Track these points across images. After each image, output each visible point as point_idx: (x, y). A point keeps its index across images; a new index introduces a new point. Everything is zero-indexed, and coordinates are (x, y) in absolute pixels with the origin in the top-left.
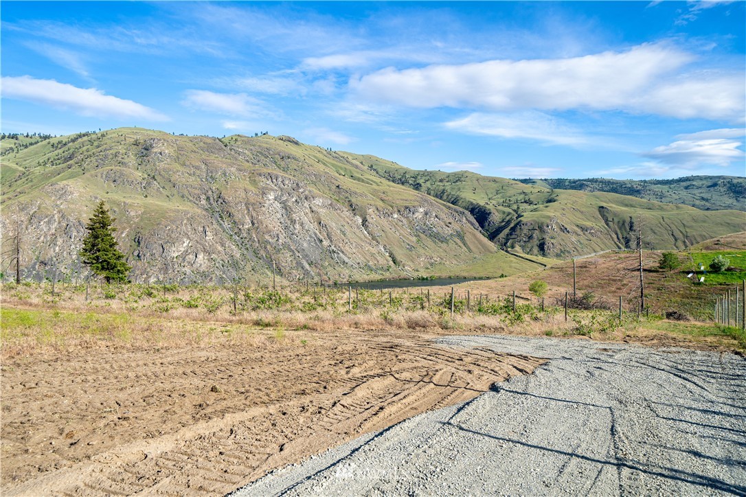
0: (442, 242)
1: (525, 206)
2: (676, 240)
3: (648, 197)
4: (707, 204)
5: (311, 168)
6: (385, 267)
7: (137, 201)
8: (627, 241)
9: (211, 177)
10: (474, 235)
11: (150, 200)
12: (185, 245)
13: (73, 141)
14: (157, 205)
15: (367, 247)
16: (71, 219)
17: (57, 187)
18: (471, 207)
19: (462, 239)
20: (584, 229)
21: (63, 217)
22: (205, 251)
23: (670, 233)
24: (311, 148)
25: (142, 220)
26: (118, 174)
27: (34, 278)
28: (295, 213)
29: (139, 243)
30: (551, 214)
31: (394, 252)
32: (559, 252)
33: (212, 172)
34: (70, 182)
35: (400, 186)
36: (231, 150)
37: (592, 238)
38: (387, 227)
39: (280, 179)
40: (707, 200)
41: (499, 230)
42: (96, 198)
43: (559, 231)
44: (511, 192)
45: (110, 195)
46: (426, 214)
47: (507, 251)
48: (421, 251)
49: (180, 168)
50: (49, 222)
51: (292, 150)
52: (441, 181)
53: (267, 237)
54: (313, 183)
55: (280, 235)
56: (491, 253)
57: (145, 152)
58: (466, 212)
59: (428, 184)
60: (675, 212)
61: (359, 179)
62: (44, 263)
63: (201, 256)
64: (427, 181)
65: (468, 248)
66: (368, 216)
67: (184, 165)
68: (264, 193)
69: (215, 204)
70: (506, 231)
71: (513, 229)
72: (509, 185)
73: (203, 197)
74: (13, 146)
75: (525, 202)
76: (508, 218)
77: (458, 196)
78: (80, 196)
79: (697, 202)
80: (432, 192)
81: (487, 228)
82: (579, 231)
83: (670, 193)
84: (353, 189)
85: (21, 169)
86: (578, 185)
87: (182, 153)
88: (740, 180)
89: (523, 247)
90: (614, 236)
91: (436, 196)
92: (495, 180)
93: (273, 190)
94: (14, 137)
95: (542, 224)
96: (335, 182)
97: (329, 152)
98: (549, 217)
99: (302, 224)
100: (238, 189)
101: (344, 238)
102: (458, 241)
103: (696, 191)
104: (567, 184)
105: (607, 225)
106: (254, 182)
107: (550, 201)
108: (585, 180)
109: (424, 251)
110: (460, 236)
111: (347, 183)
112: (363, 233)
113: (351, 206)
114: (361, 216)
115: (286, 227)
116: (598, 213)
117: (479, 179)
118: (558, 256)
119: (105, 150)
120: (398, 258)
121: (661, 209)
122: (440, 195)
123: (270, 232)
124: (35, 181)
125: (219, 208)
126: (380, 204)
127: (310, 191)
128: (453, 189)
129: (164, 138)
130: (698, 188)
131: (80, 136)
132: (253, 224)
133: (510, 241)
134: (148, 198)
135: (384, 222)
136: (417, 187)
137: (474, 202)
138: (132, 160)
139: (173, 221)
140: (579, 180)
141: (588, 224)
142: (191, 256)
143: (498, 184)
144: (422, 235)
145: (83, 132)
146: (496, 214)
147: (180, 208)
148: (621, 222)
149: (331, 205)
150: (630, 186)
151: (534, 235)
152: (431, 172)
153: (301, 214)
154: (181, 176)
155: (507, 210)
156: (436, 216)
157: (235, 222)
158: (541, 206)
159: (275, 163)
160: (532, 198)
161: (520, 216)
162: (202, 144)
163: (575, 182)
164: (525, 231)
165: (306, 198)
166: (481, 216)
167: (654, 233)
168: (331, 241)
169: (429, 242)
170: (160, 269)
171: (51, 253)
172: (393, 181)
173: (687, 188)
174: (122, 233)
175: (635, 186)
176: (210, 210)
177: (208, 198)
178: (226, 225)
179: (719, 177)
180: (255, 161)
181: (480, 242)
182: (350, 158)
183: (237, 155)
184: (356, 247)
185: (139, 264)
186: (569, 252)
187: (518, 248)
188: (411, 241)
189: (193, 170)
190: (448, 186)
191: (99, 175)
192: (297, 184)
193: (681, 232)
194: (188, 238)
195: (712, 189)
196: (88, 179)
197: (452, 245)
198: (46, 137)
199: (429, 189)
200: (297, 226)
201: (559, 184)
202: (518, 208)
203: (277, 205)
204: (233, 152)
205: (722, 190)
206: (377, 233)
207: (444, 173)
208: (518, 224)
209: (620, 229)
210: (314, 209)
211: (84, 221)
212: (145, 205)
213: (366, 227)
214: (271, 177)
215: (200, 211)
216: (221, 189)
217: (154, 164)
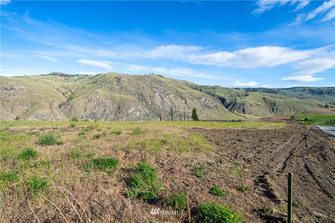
0: (211, 109)
1: (238, 97)
2: (290, 109)
3: (280, 94)
4: (301, 96)
5: (168, 85)
7: (118, 96)
8: (273, 109)
9: (139, 88)
10: (221, 107)
11: (121, 95)
12: (133, 109)
14: (124, 97)
15: (187, 110)
16: (100, 101)
17: (95, 91)
18: (219, 97)
19: (217, 108)
20: (258, 105)
21: (98, 100)
22: (139, 111)
23: (288, 107)
24: (167, 78)
25: (120, 101)
26: (112, 87)
27: (91, 118)
28: (164, 99)
29: (120, 108)
30: (247, 100)
32: (249, 113)
33: (139, 87)
34: (98, 90)
35: (196, 90)
36: (144, 79)
37: (260, 108)
38: (193, 104)
39: (159, 89)
40: (302, 95)
41: (229, 105)
42: (106, 95)
43: (249, 106)
44: (233, 92)
45: (110, 94)
46: (205, 100)
47: (232, 112)
48: (204, 112)
49: (129, 85)
50: (94, 102)
51: (161, 79)
52: (209, 89)
53: (156, 107)
54: (169, 90)
55: (160, 106)
56: (227, 112)
57: (119, 80)
58: (218, 99)
59: (205, 90)
60: (290, 100)
61: (183, 88)
62: (93, 114)
63: (137, 113)
65: (219, 111)
66: (187, 100)
67: (130, 84)
68: (155, 93)
69: (140, 97)
70: (232, 105)
71: (234, 105)
72: (232, 90)
73: (137, 94)
74: (78, 78)
75: (238, 96)
76: (232, 101)
77: (215, 94)
78: (102, 94)
79: (298, 96)
81: (225, 104)
82: (256, 106)
83: (288, 93)
84: (182, 92)
85: (82, 85)
86: (255, 90)
87: (130, 81)
88: (314, 88)
89: (237, 111)
90: (269, 108)
91: (207, 94)
92: (227, 89)
93: (157, 92)
94: (78, 75)
95: (244, 103)
96: (176, 89)
97: (173, 80)
98: (246, 101)
99: (167, 103)
100: (147, 92)
101: (180, 107)
102: (216, 109)
103: (297, 92)
104: (251, 89)
105: (266, 104)
106: (152, 90)
107: (246, 96)
108: (258, 88)
109: (205, 112)
110: (216, 107)
111: (180, 90)
113: (181, 97)
114: (184, 100)
115: (162, 104)
116: (263, 100)
117: (222, 88)
118: (249, 114)
119: (107, 80)
121: (285, 98)
122: (209, 94)
123: (157, 105)
124: (87, 89)
125: (141, 98)
126: (190, 96)
127: (169, 93)
128: (213, 91)
129: (124, 76)
130: (298, 91)
131: (97, 75)
132: (152, 103)
133: (233, 109)
135: (192, 102)
136: (201, 91)
137: (220, 96)
138: (115, 83)
139: (129, 102)
140: (255, 88)
141: (260, 103)
142: (135, 112)
144: (204, 107)
145: (98, 74)
146: (228, 100)
147: (130, 98)
148: (271, 103)
149: (175, 97)
150: (273, 90)
151: (241, 107)
152: (206, 86)
153: (166, 100)
154: (130, 88)
155: (232, 98)
156: (208, 101)
157: (146, 102)
158: (243, 97)
159: (157, 83)
160: (240, 95)
161: (236, 101)
162: (135, 78)
163: (254, 89)
164: (238, 106)
165: (167, 95)
166: (223, 100)
167: (283, 107)
168: (176, 108)
169: (206, 109)
170: (126, 116)
171: (95, 111)
172: (193, 89)
173: (294, 91)
174: (114, 105)
175: (275, 90)
176: (139, 98)
177: (138, 95)
178: (144, 103)
179: (306, 87)
180: (151, 83)
181: (223, 109)
182: (179, 81)
183: (146, 81)
184: (183, 110)
185: (120, 114)
186: (253, 113)
187: (235, 111)
188: (200, 108)
189: (133, 86)
190: (211, 91)
191: (106, 88)
192: (165, 90)
193: (292, 106)
194: (134, 107)
195: (303, 91)
196: (103, 89)
197: (214, 110)
198: (87, 75)
199: (205, 91)
200: (165, 103)
201: (248, 90)
202: (235, 98)
203: (159, 97)
204: (145, 80)
205: (307, 92)
206: (190, 106)
207: (210, 86)
208: (235, 103)
209: (271, 105)
210: (170, 98)
211: (104, 102)
212: (120, 97)
213: (186, 104)
214: (156, 88)
215: (136, 99)
216: (142, 92)
217: (122, 84)
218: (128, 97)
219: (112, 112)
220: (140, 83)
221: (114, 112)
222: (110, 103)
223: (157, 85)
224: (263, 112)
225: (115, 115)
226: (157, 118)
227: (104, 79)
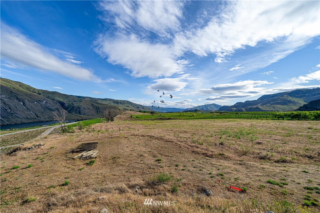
6: (34, 118)
10: (61, 109)
18: (59, 101)
20: (89, 109)
31: (36, 114)
35: (33, 93)
38: (33, 106)
44: (70, 98)
46: (46, 103)
47: (71, 114)
48: (46, 113)
52: (48, 93)
58: (58, 103)
61: (17, 90)
66: (25, 102)
75: (74, 101)
77: (54, 98)
81: (64, 107)
82: (88, 109)
84: (17, 93)
89: (75, 113)
91: (46, 97)
96: (9, 90)
98: (81, 105)
104: (81, 97)
107: (80, 101)
110: (57, 109)
112: (24, 108)
113: (18, 98)
114: (22, 102)
116: (91, 105)
118: (84, 115)
120: (38, 115)
126: (29, 99)
135: (32, 104)
136: (40, 94)
140: (84, 97)
141: (90, 107)
144: (45, 109)
146: (67, 104)
148: (96, 107)
155: (69, 103)
156: (49, 104)
158: (79, 103)
160: (76, 100)
164: (75, 109)
166: (62, 104)
168: (11, 110)
169: (48, 111)
172: (30, 91)
182: (11, 82)
184: (22, 112)
187: (73, 113)
188: (42, 110)
190: (50, 95)
197: (55, 112)
199: (44, 95)
213: (25, 106)
224: (92, 113)
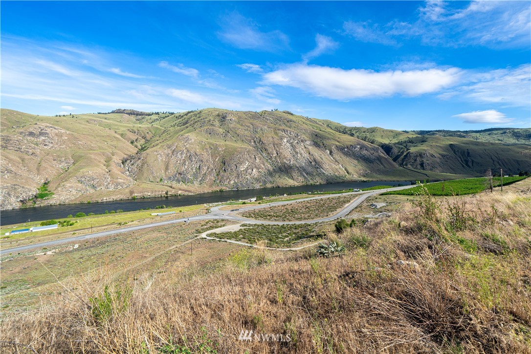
0: (370, 163)
1: (410, 144)
5: (302, 126)
6: (344, 175)
7: (222, 143)
8: (467, 162)
9: (255, 131)
10: (386, 159)
11: (227, 143)
12: (247, 164)
13: (186, 115)
14: (231, 145)
15: (334, 166)
16: (192, 152)
17: (184, 137)
18: (381, 145)
19: (380, 161)
20: (443, 156)
21: (188, 151)
22: (256, 167)
23: (490, 157)
24: (299, 117)
25: (225, 152)
26: (211, 130)
27: (176, 181)
28: (297, 149)
29: (225, 164)
30: (425, 148)
31: (347, 168)
32: (431, 168)
33: (255, 129)
34: (189, 134)
35: (344, 135)
37: (447, 160)
38: (342, 155)
39: (289, 132)
40: (502, 140)
41: (398, 157)
42: (202, 142)
43: (430, 157)
44: (401, 137)
45: (208, 141)
46: (361, 148)
49: (240, 127)
50: (182, 154)
51: (290, 117)
53: (285, 161)
54: (304, 133)
55: (291, 160)
56: (396, 168)
57: (223, 119)
58: (380, 148)
59: (358, 134)
61: (324, 132)
62: (180, 174)
63: (254, 170)
64: (356, 132)
65: (384, 166)
66: (332, 150)
67: (242, 125)
68: (281, 139)
69: (258, 144)
70: (402, 157)
71: (406, 156)
72: (400, 134)
73: (252, 141)
74: (157, 118)
75: (410, 142)
76: (402, 151)
77: (374, 140)
78: (195, 141)
79: (497, 142)
80: (360, 138)
82: (440, 157)
83: (481, 137)
85: (163, 128)
87: (241, 119)
88: (518, 130)
89: (412, 165)
90: (460, 159)
92: (392, 131)
93: (286, 137)
95: (421, 153)
96: (315, 133)
97: (307, 119)
98: (424, 150)
99: (301, 154)
100: (269, 138)
101: (322, 161)
102: (378, 162)
103: (495, 136)
104: (425, 133)
105: (455, 153)
106: (276, 134)
107: (423, 141)
111: (320, 133)
112: (331, 158)
113: (323, 145)
114: (329, 150)
115: (294, 156)
117: (384, 131)
119: (204, 119)
120: (350, 171)
121: (483, 145)
122: (364, 139)
123: (286, 158)
124: (171, 134)
125: (260, 146)
126: (338, 144)
127: (303, 138)
128: (370, 136)
129: (232, 113)
130: (496, 134)
131: (189, 112)
132: (277, 154)
133: (405, 162)
134: (227, 142)
135: (341, 153)
136: (352, 135)
137: (383, 142)
138: (217, 123)
139: (240, 153)
140: (432, 131)
141: (445, 153)
142: (250, 170)
143: (394, 133)
144: (360, 159)
145: (190, 110)
146: (395, 148)
147: (242, 146)
148: (463, 152)
149: (314, 144)
150: (459, 134)
151: (418, 159)
152: (358, 128)
153: (300, 149)
154: (241, 131)
155: (401, 146)
156: (366, 150)
157: (268, 153)
158: (419, 144)
159: (285, 124)
160: (413, 140)
161: (408, 150)
162: (250, 115)
163: (429, 132)
165: (302, 141)
167: (481, 157)
169: (364, 163)
170: (236, 177)
171: (183, 169)
172: (340, 132)
173: (489, 134)
174: (216, 159)
175: (462, 134)
176: (256, 147)
177: (255, 142)
178: (264, 155)
179: (507, 129)
180: (275, 123)
181: (389, 163)
182: (317, 121)
183: (266, 120)
184: (328, 166)
185: (225, 174)
186: (437, 168)
187: (409, 166)
188: (355, 162)
189: (246, 128)
190: (368, 135)
191: (203, 131)
192: (297, 134)
193: (496, 157)
194: (248, 161)
195: (504, 135)
196: (198, 133)
197: (375, 164)
200: (299, 155)
201: (421, 133)
202: (407, 145)
203: (288, 144)
204: (264, 119)
205: (509, 135)
206: (338, 158)
207: (365, 128)
208: (408, 153)
209: (462, 156)
210: (306, 146)
211: (198, 153)
212: (226, 145)
213: (332, 156)
214: (284, 130)
215: (251, 148)
216: (261, 137)
217: (228, 125)
218: (239, 145)
219: (212, 170)
220: (257, 122)
221: (216, 170)
222: (208, 155)
223: (283, 127)
224: (452, 167)
225: (217, 175)
226: (287, 179)
227: (199, 117)
